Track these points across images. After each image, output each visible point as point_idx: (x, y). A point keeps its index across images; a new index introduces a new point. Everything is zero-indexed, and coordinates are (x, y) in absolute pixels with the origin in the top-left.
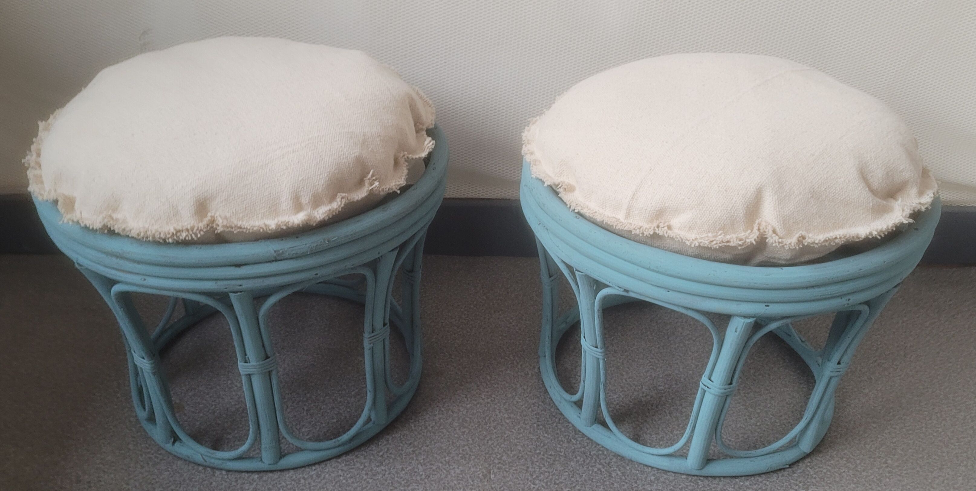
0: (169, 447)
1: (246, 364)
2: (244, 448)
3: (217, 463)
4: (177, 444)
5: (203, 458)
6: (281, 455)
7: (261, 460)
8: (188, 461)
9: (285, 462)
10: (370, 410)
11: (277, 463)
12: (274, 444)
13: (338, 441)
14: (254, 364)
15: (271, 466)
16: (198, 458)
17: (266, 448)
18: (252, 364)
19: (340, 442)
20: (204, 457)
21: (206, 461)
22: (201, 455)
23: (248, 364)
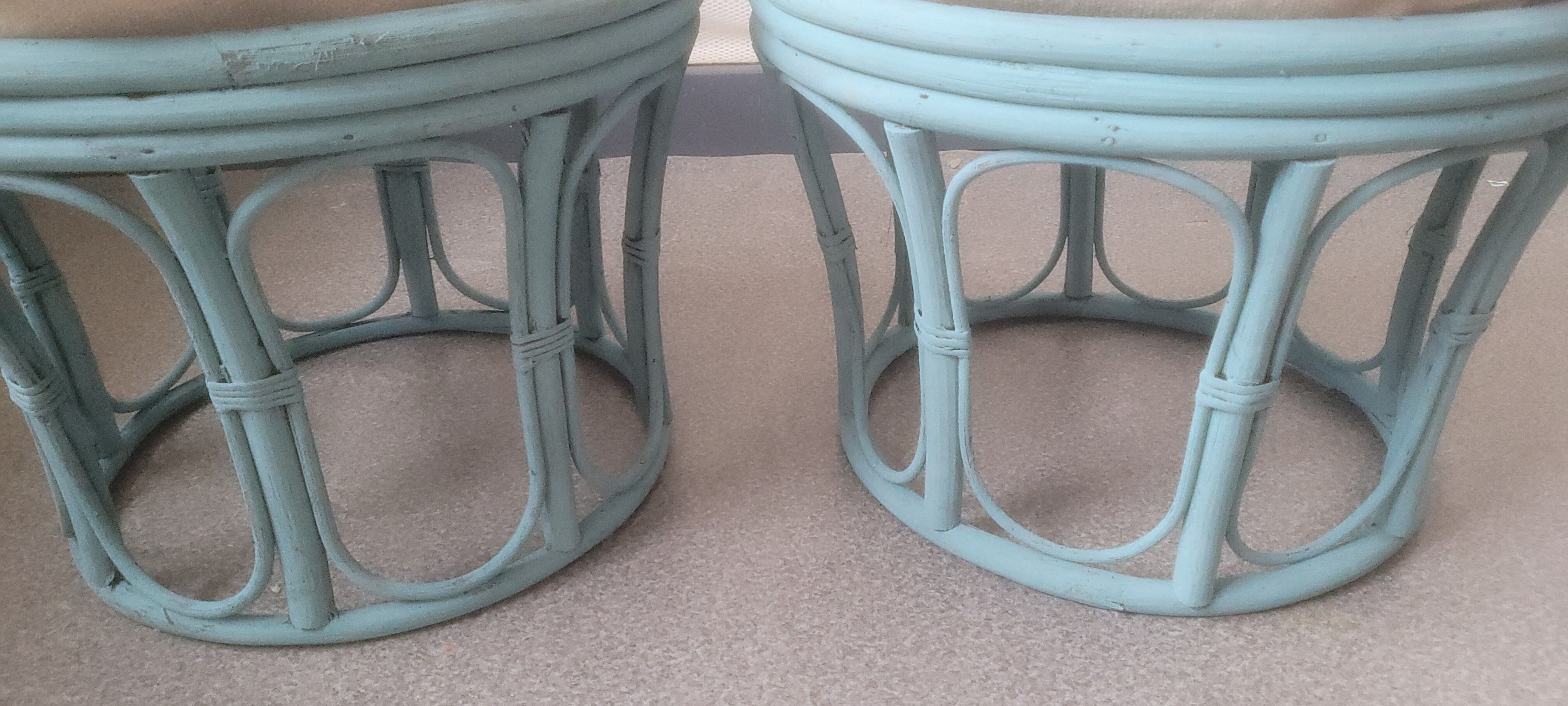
0: (104, 593)
1: (222, 385)
2: (247, 590)
3: (194, 627)
4: (119, 588)
5: (168, 617)
6: (332, 612)
7: (289, 622)
8: (135, 621)
9: (339, 628)
10: (537, 514)
11: (321, 627)
12: (313, 583)
13: (463, 581)
14: (242, 383)
15: (306, 634)
16: (157, 616)
17: (293, 591)
18: (235, 384)
19: (467, 583)
20: (169, 613)
21: (171, 623)
22: (165, 610)
23: (228, 385)
